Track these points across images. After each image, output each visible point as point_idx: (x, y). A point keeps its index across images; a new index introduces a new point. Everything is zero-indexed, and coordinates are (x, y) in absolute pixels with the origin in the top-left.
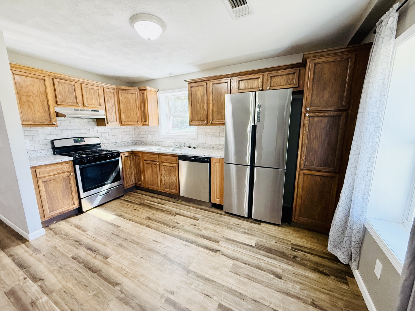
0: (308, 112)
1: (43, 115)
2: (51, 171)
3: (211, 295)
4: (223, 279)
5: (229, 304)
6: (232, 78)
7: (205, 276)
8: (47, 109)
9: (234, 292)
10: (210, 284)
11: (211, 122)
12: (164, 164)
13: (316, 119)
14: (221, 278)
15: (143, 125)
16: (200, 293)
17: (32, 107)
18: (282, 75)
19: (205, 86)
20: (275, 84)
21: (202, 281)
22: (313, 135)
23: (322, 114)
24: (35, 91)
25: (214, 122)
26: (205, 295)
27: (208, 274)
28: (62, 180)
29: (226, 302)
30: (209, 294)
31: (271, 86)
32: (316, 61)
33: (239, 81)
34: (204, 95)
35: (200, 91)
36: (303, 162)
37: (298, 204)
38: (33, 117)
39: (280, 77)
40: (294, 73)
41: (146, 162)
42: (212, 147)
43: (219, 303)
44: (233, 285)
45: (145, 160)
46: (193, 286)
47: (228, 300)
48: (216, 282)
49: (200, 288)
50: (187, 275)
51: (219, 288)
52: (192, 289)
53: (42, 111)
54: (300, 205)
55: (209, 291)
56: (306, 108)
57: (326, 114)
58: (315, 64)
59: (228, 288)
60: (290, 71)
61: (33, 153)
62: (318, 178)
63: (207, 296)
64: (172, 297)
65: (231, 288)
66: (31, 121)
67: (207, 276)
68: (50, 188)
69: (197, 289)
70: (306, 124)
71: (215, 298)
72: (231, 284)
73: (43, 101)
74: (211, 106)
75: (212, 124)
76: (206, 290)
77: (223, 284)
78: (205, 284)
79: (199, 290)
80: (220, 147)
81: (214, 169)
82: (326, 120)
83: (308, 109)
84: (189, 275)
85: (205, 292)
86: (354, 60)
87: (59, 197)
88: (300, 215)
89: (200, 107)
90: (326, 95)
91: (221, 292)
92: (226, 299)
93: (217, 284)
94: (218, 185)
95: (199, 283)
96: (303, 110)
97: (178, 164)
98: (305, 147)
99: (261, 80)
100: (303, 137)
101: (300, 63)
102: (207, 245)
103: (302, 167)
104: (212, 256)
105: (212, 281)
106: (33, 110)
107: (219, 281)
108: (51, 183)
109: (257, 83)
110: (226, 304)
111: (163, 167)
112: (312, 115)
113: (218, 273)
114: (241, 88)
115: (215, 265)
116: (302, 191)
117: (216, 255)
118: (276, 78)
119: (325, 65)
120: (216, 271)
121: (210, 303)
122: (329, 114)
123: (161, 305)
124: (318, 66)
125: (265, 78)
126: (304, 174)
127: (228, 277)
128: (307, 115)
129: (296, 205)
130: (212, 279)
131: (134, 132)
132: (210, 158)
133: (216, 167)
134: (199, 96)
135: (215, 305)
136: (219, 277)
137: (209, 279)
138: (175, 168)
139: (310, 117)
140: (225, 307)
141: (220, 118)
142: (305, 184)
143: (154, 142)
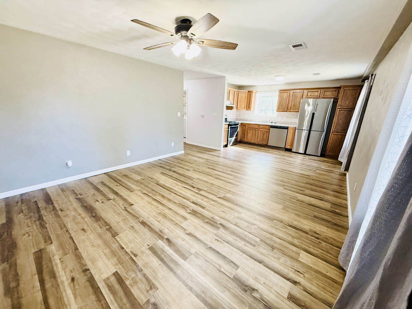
0: (338, 108)
6: (304, 90)
11: (289, 110)
12: (261, 130)
13: (342, 112)
15: (247, 110)
18: (330, 91)
19: (289, 93)
20: (326, 95)
22: (340, 118)
23: (345, 110)
25: (291, 110)
31: (324, 96)
32: (345, 89)
33: (308, 92)
34: (288, 97)
35: (285, 95)
36: (334, 129)
37: (329, 147)
39: (329, 92)
40: (336, 91)
41: (250, 129)
42: (286, 123)
45: (249, 128)
54: (330, 147)
56: (338, 106)
57: (346, 110)
58: (344, 90)
60: (334, 89)
62: (340, 136)
70: (337, 114)
74: (291, 102)
75: (290, 111)
80: (291, 123)
81: (289, 132)
82: (346, 112)
83: (339, 107)
86: (360, 90)
88: (330, 152)
89: (284, 103)
90: (347, 102)
94: (290, 139)
96: (337, 107)
97: (269, 130)
98: (336, 123)
99: (319, 92)
100: (335, 119)
101: (339, 87)
103: (333, 131)
109: (316, 94)
111: (260, 132)
112: (340, 110)
114: (308, 95)
116: (332, 141)
118: (327, 92)
119: (348, 90)
122: (348, 110)
124: (345, 91)
125: (322, 91)
126: (334, 134)
128: (338, 110)
129: (328, 147)
131: (236, 114)
132: (288, 127)
133: (291, 131)
134: (285, 97)
138: (267, 132)
139: (339, 110)
141: (294, 108)
142: (334, 138)
143: (249, 120)
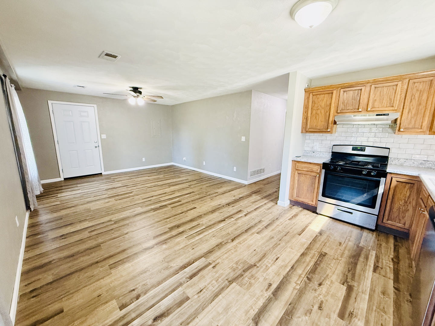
1: (323, 123)
2: (305, 167)
3: (199, 295)
4: (211, 312)
5: (184, 307)
7: (220, 295)
8: (327, 118)
9: (193, 318)
10: (210, 297)
14: (213, 310)
16: (205, 285)
17: (317, 118)
21: (217, 290)
24: (323, 105)
26: (202, 289)
27: (222, 298)
28: (310, 178)
29: (187, 305)
30: (202, 293)
38: (316, 125)
43: (190, 299)
44: (200, 320)
46: (214, 282)
47: (189, 307)
48: (210, 304)
49: (210, 286)
50: (227, 280)
51: (204, 304)
52: (212, 281)
53: (323, 120)
55: (204, 293)
59: (199, 314)
61: (318, 154)
63: (201, 291)
64: (211, 266)
65: (198, 316)
66: (313, 128)
67: (220, 296)
68: (301, 180)
69: (210, 284)
71: (196, 297)
72: (202, 319)
73: (327, 112)
76: (206, 291)
77: (205, 310)
78: (213, 292)
79: (208, 286)
84: (227, 281)
85: (204, 290)
87: (304, 189)
91: (199, 305)
92: (190, 306)
93: (208, 304)
95: (216, 287)
102: (269, 313)
104: (247, 312)
105: (213, 300)
106: (317, 120)
107: (210, 307)
108: (302, 176)
110: (187, 304)
113: (220, 310)
115: (232, 310)
117: (247, 318)
120: (223, 309)
121: (194, 291)
123: (208, 260)
127: (211, 320)
130: (216, 300)
135: (190, 294)
136: (214, 308)
137: (215, 298)
140: (185, 302)
